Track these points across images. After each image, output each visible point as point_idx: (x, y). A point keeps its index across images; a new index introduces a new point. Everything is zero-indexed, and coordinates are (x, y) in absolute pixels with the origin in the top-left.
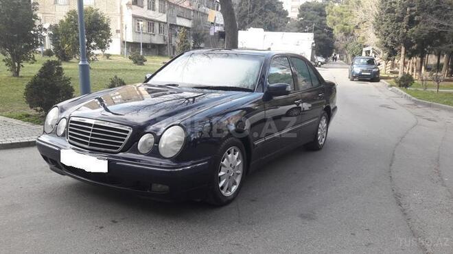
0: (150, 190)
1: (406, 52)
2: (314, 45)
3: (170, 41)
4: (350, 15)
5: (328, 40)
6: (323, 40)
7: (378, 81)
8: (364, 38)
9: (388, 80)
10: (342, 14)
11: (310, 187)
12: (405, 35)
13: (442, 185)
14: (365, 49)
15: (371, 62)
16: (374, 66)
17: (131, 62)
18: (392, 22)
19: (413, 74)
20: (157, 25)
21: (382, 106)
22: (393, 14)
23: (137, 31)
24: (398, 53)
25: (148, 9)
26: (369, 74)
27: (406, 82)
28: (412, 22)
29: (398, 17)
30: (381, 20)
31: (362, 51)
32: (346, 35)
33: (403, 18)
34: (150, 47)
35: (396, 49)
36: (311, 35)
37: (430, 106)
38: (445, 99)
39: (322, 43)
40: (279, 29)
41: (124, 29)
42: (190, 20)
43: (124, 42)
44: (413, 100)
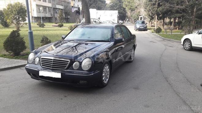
0: (79, 83)
1: (157, 18)
2: (118, 16)
3: (54, 16)
4: (133, 2)
5: (124, 13)
6: (122, 13)
7: (147, 30)
8: (139, 12)
9: (151, 30)
10: (129, 2)
11: (133, 77)
12: (157, 11)
13: (181, 73)
14: (140, 17)
15: (143, 22)
16: (145, 24)
17: (38, 26)
18: (151, 5)
19: (160, 27)
20: (47, 9)
21: (151, 42)
22: (151, 2)
23: (39, 11)
24: (154, 18)
25: (43, 1)
26: (143, 28)
27: (158, 31)
28: (159, 5)
29: (153, 3)
30: (147, 5)
31: (138, 18)
32: (132, 11)
33: (155, 4)
34: (45, 19)
35: (153, 17)
36: (117, 12)
37: (169, 40)
38: (175, 37)
39: (121, 14)
40: (102, 9)
41: (33, 11)
42: (62, 5)
43: (33, 17)
44: (163, 38)
